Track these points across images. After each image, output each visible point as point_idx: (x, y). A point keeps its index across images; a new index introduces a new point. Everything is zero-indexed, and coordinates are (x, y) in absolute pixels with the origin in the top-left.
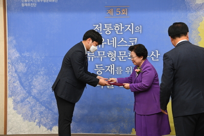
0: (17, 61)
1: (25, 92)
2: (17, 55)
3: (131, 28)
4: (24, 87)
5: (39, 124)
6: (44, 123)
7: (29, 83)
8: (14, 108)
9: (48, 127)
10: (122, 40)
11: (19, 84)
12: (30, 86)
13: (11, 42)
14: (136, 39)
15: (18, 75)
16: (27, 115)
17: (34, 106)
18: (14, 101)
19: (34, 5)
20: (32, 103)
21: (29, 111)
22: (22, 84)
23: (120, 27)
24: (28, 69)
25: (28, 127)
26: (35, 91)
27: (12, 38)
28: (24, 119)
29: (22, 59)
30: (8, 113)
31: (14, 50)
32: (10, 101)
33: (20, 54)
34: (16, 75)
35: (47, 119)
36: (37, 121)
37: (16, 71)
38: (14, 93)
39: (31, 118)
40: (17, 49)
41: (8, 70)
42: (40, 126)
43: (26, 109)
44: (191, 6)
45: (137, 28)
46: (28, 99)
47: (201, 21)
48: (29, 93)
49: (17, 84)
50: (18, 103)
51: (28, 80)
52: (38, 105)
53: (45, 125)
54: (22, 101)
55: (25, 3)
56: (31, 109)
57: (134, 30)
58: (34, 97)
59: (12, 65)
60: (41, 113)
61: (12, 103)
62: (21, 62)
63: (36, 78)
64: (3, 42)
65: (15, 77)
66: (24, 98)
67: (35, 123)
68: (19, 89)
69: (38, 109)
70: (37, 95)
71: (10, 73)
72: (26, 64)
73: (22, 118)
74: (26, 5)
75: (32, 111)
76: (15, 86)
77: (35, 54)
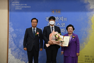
0: (13, 33)
1: (16, 46)
2: (13, 30)
3: (62, 19)
4: (16, 44)
5: (22, 60)
6: (24, 60)
7: (18, 42)
8: (11, 53)
9: (26, 62)
10: (58, 24)
11: (13, 42)
12: (18, 43)
13: (10, 24)
14: (64, 23)
15: (13, 39)
16: (17, 56)
17: (20, 52)
18: (11, 50)
19: (21, 9)
20: (19, 51)
21: (18, 54)
22: (15, 42)
23: (57, 18)
24: (17, 36)
25: (17, 61)
26: (20, 46)
27: (11, 23)
28: (15, 58)
29: (15, 32)
30: (8, 55)
31: (12, 28)
32: (9, 50)
33: (14, 30)
34: (12, 39)
35: (25, 58)
36: (21, 59)
37: (12, 37)
38: (11, 47)
39: (18, 57)
40: (13, 28)
41: (9, 36)
42: (22, 61)
43: (16, 54)
44: (88, 10)
45: (65, 19)
46: (17, 49)
47: (93, 16)
48: (18, 46)
49: (13, 43)
50: (13, 51)
51: (17, 41)
52: (21, 52)
53: (24, 61)
54: (15, 50)
55: (17, 8)
56: (19, 54)
57: (63, 19)
58: (20, 49)
59: (11, 34)
60: (23, 55)
61: (10, 51)
62: (14, 33)
63: (21, 40)
64: (7, 25)
65: (12, 40)
66: (15, 49)
67: (20, 60)
68: (13, 45)
69: (22, 53)
70: (21, 48)
71: (10, 38)
72: (17, 34)
73: (14, 58)
74: (17, 9)
75: (19, 55)
76: (12, 44)
77: (20, 30)
